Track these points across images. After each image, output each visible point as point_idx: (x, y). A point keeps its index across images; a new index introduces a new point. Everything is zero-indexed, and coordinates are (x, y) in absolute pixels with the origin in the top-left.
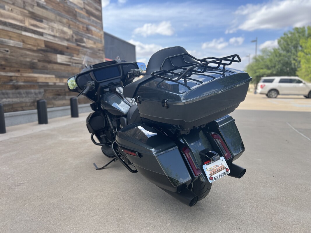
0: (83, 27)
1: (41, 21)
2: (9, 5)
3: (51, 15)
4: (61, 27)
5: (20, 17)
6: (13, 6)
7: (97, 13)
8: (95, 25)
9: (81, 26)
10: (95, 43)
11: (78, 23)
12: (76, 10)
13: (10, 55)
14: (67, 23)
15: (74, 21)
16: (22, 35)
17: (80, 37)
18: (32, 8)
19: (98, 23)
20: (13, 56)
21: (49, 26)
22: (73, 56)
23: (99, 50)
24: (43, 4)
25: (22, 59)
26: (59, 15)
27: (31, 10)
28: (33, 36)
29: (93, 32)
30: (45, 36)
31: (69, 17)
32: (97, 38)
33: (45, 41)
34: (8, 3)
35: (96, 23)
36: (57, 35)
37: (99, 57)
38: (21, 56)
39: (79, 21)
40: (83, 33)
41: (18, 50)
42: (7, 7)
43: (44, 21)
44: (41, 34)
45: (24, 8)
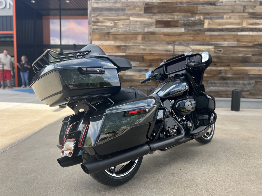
2: (227, 14)
5: (238, 21)
6: (231, 14)
13: (222, 54)
16: (238, 35)
18: (253, 9)
20: (225, 54)
25: (234, 55)
27: (251, 11)
28: (251, 33)
34: (225, 13)
41: (232, 48)
42: (225, 16)
45: (244, 12)
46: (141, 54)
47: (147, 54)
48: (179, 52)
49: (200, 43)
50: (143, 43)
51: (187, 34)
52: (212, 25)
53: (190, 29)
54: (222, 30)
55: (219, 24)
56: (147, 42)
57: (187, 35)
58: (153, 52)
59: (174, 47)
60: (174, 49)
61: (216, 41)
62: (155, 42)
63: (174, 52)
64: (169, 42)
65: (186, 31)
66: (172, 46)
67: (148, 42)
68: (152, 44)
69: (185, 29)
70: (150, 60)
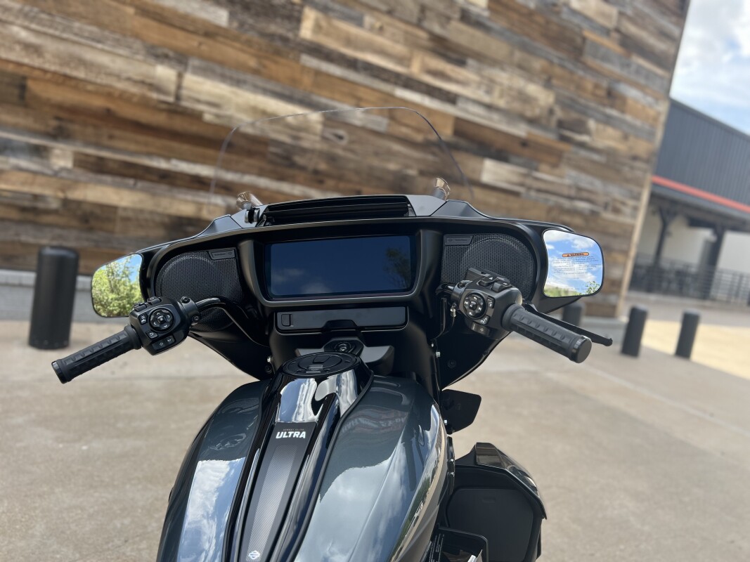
0: (597, 86)
1: (461, 63)
2: (376, 14)
3: (496, 47)
4: (519, 82)
5: (400, 49)
6: (386, 19)
7: (660, 46)
8: (642, 81)
9: (589, 83)
10: (625, 137)
11: (581, 73)
12: (587, 34)
13: (345, 149)
14: (544, 71)
15: (570, 66)
16: (392, 96)
17: (574, 115)
18: (443, 26)
19: (656, 75)
20: (352, 151)
21: (482, 76)
22: (537, 170)
23: (635, 158)
24: (479, 15)
25: (375, 162)
26: (524, 48)
27: (437, 29)
28: (427, 101)
29: (630, 102)
30: (461, 104)
31: (554, 54)
32: (638, 123)
33: (458, 120)
34: (372, 9)
35: (649, 75)
36: (502, 103)
37: (627, 181)
38: (377, 154)
39: (587, 68)
40: (592, 105)
41: (372, 138)
42: (368, 20)
43: (471, 62)
44: (451, 99)
45: (419, 25)
46: (10, 68)
47: (49, 76)
48: (198, 101)
49: (278, 89)
50: (26, 16)
51: (236, 39)
52: (328, 34)
53: (250, 21)
54: (352, 64)
55: (349, 41)
56: (50, 14)
57: (237, 45)
58: (81, 74)
59: (180, 76)
60: (179, 87)
61: (333, 99)
62: (94, 29)
63: (178, 97)
64: (160, 51)
65: (235, 24)
66: (172, 67)
67: (58, 19)
68: (76, 34)
69: (232, 15)
70: (60, 106)
